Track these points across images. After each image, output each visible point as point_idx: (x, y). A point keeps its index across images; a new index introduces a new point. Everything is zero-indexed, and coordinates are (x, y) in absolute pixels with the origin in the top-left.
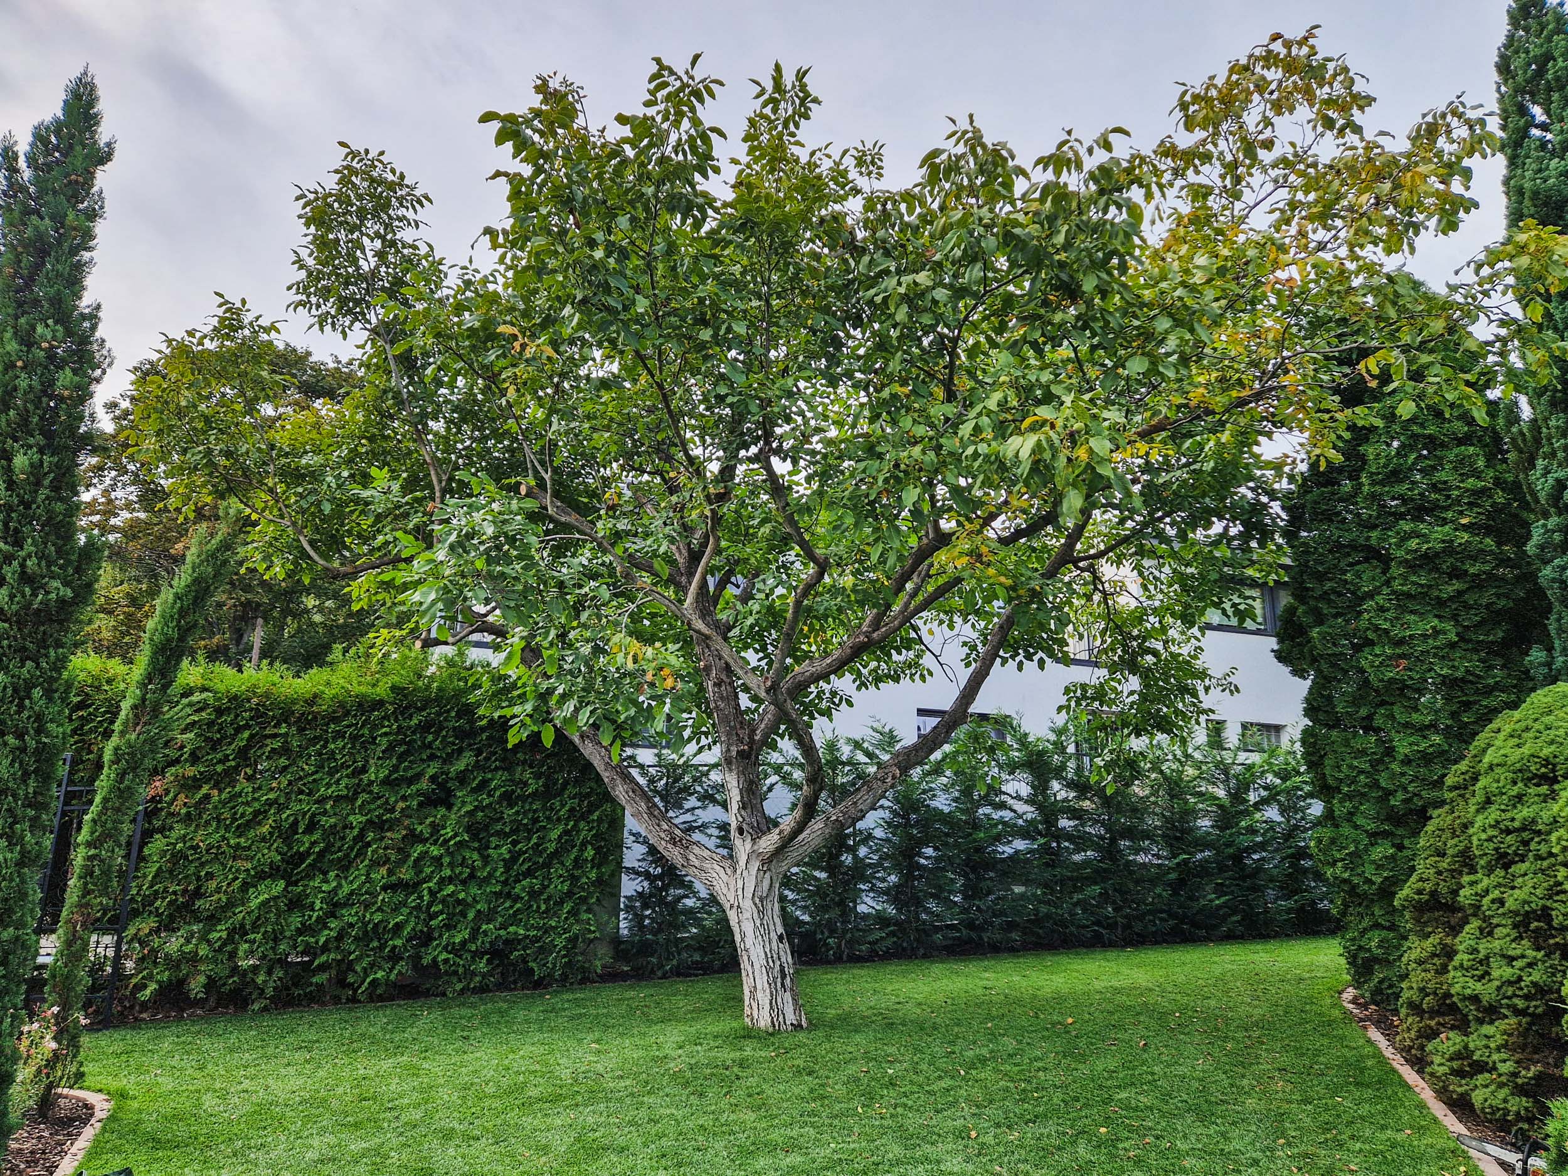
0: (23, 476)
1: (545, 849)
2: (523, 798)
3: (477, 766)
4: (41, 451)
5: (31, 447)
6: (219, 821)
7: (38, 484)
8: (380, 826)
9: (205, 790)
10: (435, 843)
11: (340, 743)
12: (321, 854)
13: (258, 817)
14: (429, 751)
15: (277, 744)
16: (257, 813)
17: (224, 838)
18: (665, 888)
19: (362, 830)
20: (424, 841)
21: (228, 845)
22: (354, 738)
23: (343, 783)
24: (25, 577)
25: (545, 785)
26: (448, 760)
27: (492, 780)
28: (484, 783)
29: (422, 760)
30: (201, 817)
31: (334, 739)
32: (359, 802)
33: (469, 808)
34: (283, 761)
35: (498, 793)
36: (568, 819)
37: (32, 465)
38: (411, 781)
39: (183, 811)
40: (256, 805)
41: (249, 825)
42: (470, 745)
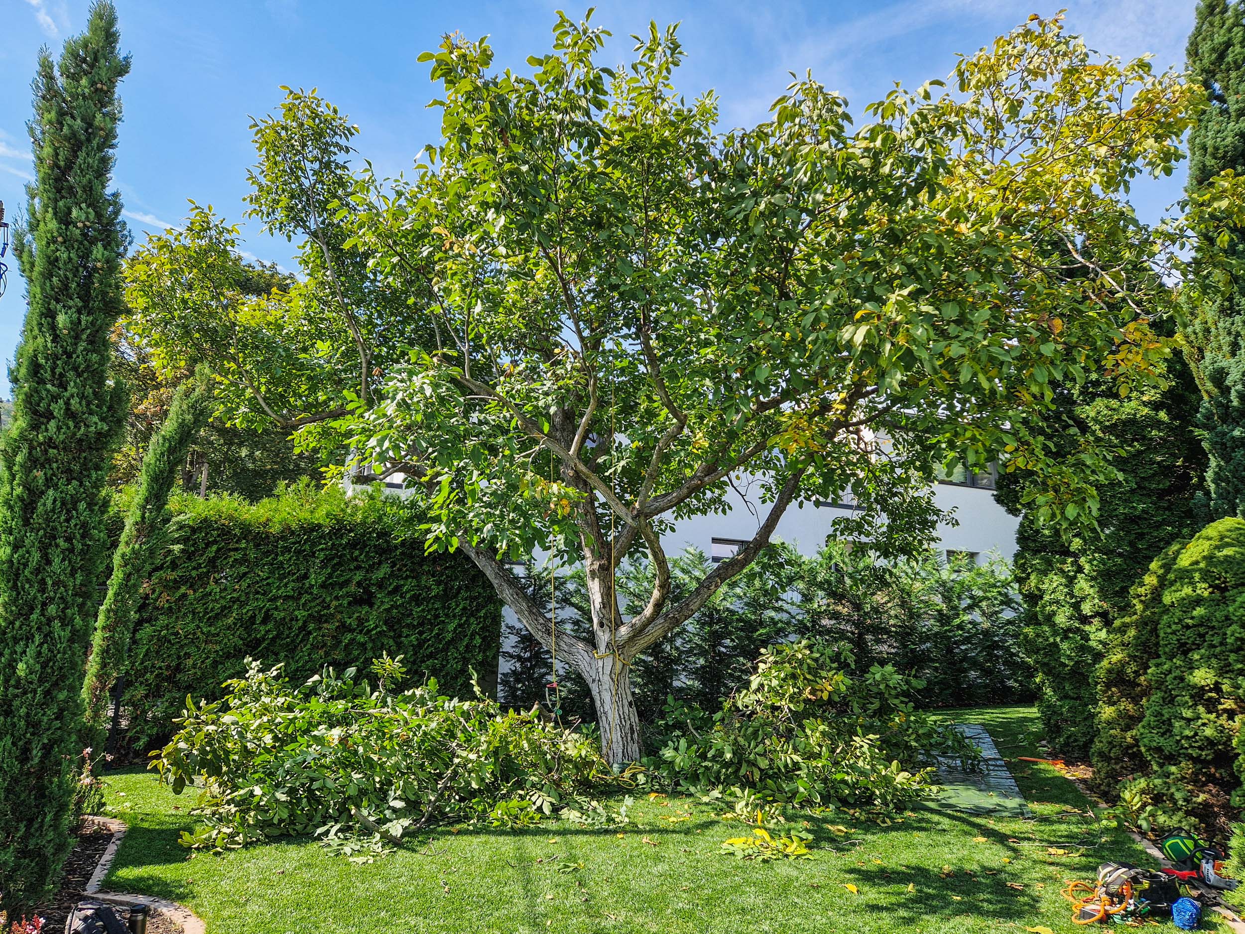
0: (65, 332)
1: (444, 638)
2: (428, 599)
3: (392, 575)
4: (79, 312)
5: (70, 308)
6: (194, 613)
7: (77, 337)
8: (320, 619)
9: (183, 589)
10: (361, 632)
11: (287, 556)
12: (274, 639)
13: (225, 611)
14: (355, 563)
15: (238, 556)
16: (223, 608)
17: (198, 627)
18: (533, 667)
19: (305, 622)
20: (352, 631)
21: (203, 633)
22: (298, 552)
23: (292, 585)
24: (70, 414)
25: (445, 590)
26: (371, 568)
27: (403, 585)
28: (397, 589)
29: (350, 570)
30: (180, 611)
31: (283, 554)
32: (303, 600)
33: (387, 606)
34: (243, 569)
35: (408, 596)
36: (461, 616)
37: (72, 322)
38: (342, 585)
39: (166, 606)
40: (223, 602)
41: (217, 617)
42: (387, 559)
